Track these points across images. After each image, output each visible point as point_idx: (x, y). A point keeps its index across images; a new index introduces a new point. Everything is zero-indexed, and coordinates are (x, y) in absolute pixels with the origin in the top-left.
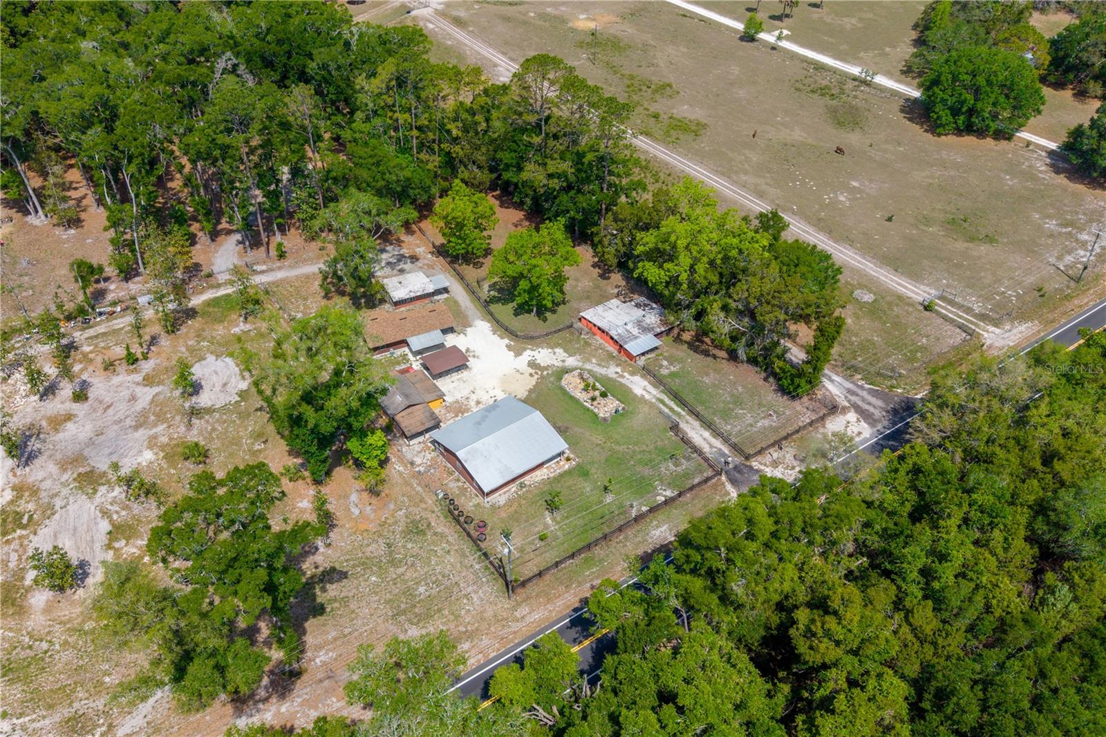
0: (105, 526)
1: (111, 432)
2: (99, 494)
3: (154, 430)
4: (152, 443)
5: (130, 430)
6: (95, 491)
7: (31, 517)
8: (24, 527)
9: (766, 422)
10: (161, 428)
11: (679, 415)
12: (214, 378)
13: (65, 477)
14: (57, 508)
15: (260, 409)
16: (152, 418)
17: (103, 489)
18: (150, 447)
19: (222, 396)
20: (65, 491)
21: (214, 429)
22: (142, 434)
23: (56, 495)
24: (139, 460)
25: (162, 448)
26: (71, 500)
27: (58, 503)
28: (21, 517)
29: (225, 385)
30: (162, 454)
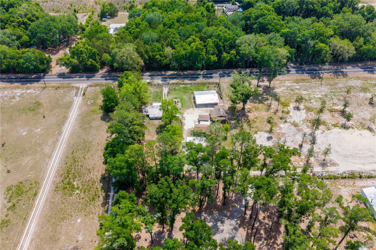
0: (291, 114)
1: (291, 134)
2: (293, 121)
3: (280, 131)
4: (281, 128)
5: (286, 133)
6: (293, 122)
7: (307, 121)
8: (309, 120)
9: (151, 88)
10: (278, 131)
11: (165, 95)
12: (263, 140)
13: (301, 127)
14: (302, 121)
15: (253, 127)
16: (281, 134)
17: (292, 122)
18: (281, 127)
19: (262, 134)
20: (301, 124)
21: (265, 127)
22: (283, 132)
23: (302, 124)
24: (284, 125)
25: (278, 127)
26: (299, 122)
27: (301, 122)
28: (309, 122)
29: (260, 137)
30: (278, 125)
